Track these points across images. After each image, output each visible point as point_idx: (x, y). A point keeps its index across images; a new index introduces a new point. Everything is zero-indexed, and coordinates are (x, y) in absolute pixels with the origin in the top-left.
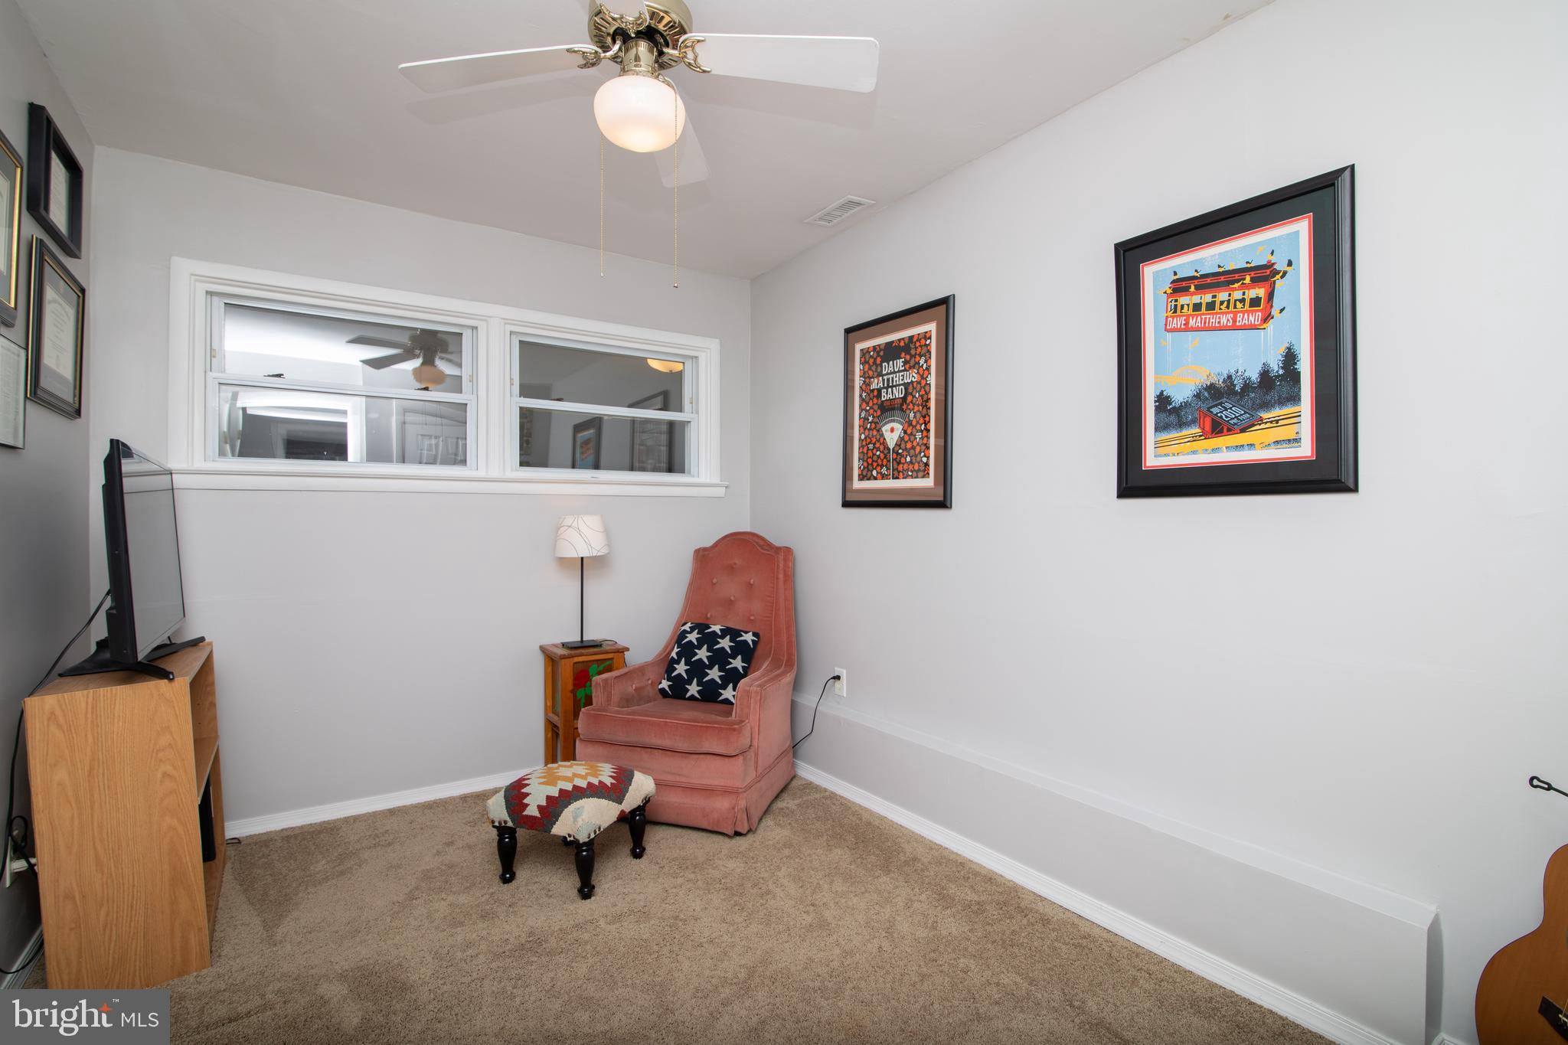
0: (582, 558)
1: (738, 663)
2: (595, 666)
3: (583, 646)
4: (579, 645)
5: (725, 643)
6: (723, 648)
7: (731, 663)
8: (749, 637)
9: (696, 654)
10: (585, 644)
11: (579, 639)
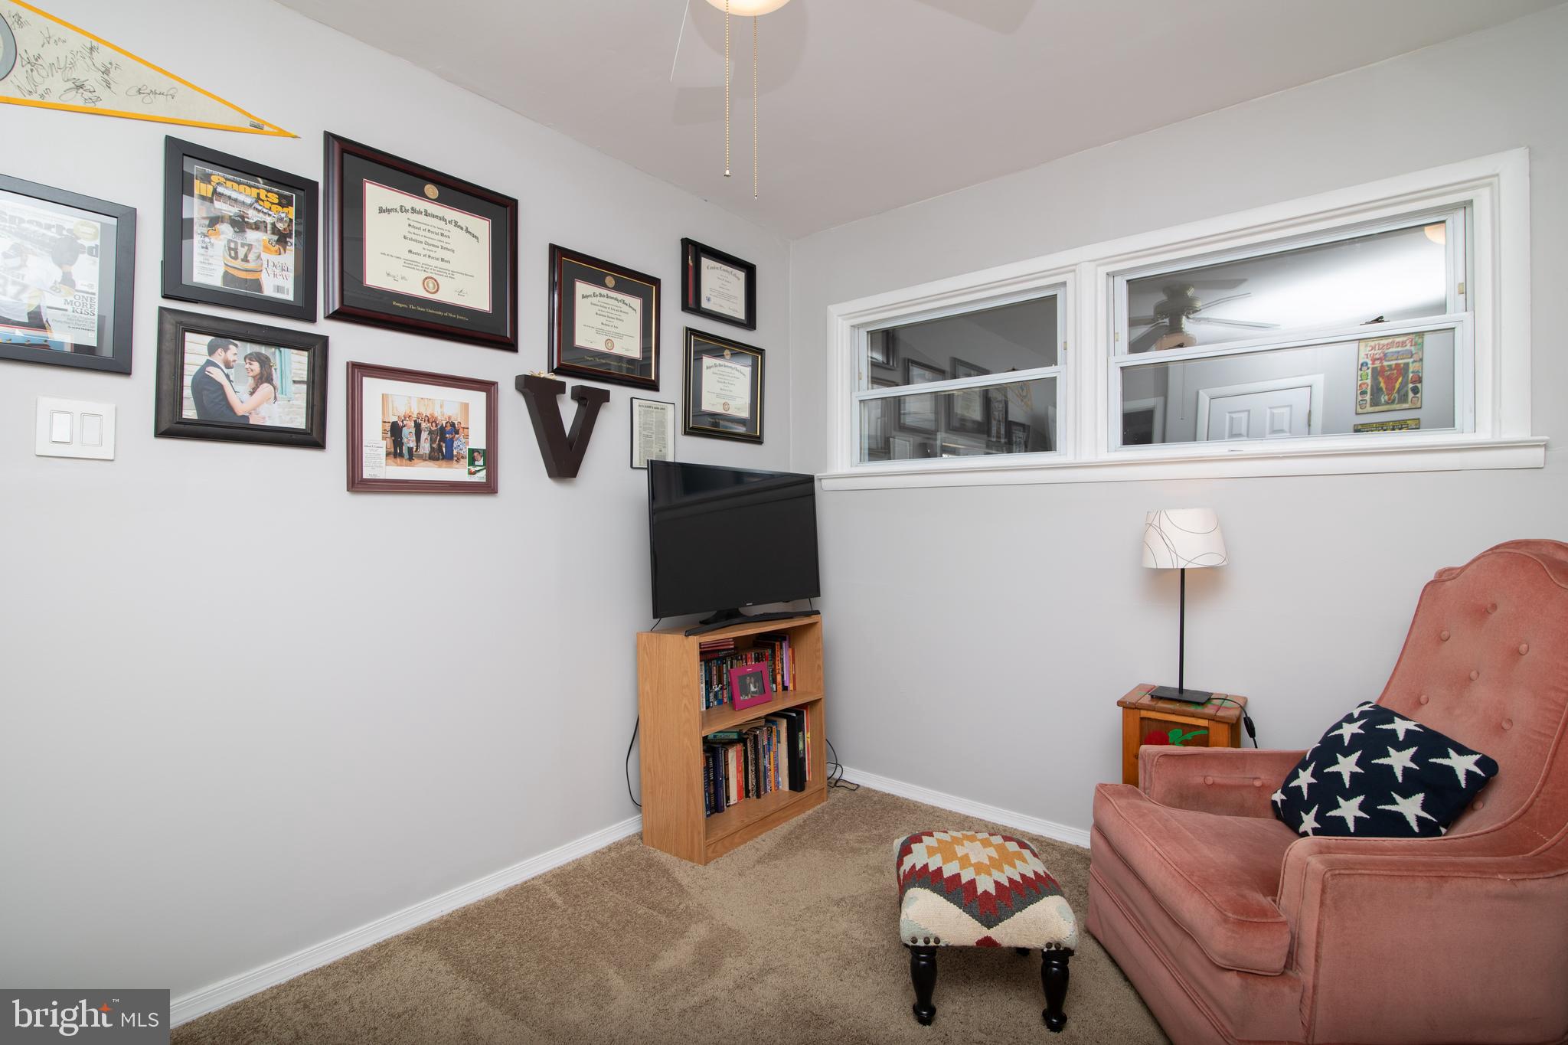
0: (1183, 570)
1: (1411, 807)
2: (1179, 731)
3: (1181, 697)
4: (1176, 695)
5: (1399, 761)
6: (1390, 768)
7: (1394, 802)
8: (1462, 765)
9: (1336, 762)
10: (1185, 697)
11: (1177, 686)
